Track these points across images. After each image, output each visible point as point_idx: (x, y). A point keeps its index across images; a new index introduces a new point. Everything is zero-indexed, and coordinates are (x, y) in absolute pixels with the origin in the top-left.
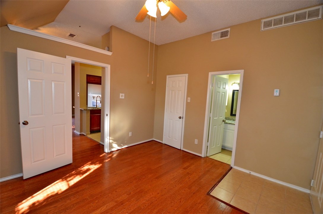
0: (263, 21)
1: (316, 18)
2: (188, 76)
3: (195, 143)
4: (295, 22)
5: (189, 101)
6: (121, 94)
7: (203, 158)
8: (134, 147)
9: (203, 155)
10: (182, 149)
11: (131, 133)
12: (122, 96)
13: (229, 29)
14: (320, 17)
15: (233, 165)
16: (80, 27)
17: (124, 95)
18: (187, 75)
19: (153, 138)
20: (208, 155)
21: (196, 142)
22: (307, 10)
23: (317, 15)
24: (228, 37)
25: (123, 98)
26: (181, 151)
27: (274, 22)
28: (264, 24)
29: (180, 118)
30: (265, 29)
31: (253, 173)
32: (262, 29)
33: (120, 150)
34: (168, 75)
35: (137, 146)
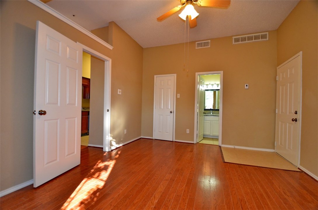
0: (234, 37)
1: (265, 39)
2: (177, 75)
3: (187, 133)
4: (254, 41)
5: (178, 97)
6: (119, 90)
7: (195, 144)
8: (130, 144)
9: (195, 142)
10: (174, 141)
11: (126, 130)
12: (119, 92)
13: (209, 41)
14: (267, 39)
15: (221, 144)
16: (74, 16)
17: (121, 90)
18: (175, 75)
19: (141, 136)
20: (198, 142)
21: (188, 131)
22: (260, 34)
23: (266, 38)
24: (209, 46)
25: (120, 94)
26: (174, 143)
27: (241, 39)
28: (235, 40)
29: (171, 112)
30: (235, 43)
31: (237, 147)
32: (234, 43)
33: (118, 149)
34: (155, 75)
35: (131, 144)
